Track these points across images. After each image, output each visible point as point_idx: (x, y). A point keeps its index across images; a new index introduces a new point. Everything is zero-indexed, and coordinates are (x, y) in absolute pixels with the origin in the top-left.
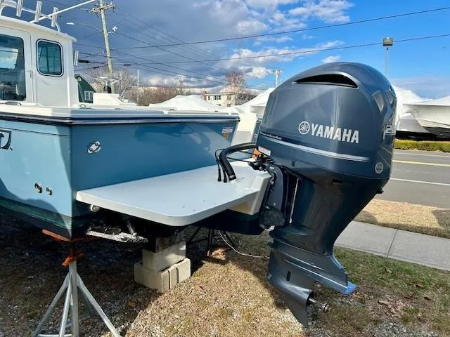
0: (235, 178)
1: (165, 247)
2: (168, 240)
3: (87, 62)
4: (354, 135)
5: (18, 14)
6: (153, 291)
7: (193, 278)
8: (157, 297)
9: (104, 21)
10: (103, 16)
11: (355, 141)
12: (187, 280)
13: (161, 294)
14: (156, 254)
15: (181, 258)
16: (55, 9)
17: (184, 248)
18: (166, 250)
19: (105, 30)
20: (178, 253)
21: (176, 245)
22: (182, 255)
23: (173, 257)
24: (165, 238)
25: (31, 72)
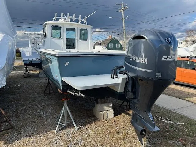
0: (117, 77)
1: (102, 103)
2: (104, 100)
3: (116, 32)
4: (146, 60)
5: (74, 21)
6: (97, 119)
7: (114, 118)
8: (97, 121)
9: (123, 15)
10: (123, 13)
11: (146, 63)
12: (111, 118)
13: (99, 120)
14: (98, 105)
15: (110, 109)
16: (85, 17)
17: (111, 105)
18: (103, 104)
19: (123, 18)
20: (108, 107)
21: (107, 104)
22: (110, 108)
23: (106, 108)
24: (102, 99)
25: (77, 39)
